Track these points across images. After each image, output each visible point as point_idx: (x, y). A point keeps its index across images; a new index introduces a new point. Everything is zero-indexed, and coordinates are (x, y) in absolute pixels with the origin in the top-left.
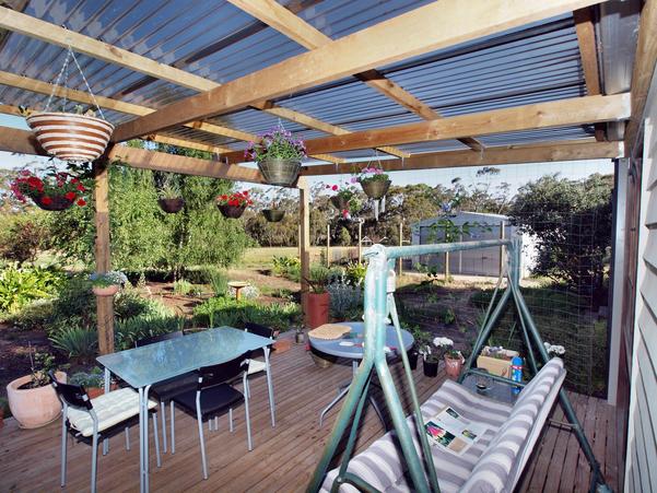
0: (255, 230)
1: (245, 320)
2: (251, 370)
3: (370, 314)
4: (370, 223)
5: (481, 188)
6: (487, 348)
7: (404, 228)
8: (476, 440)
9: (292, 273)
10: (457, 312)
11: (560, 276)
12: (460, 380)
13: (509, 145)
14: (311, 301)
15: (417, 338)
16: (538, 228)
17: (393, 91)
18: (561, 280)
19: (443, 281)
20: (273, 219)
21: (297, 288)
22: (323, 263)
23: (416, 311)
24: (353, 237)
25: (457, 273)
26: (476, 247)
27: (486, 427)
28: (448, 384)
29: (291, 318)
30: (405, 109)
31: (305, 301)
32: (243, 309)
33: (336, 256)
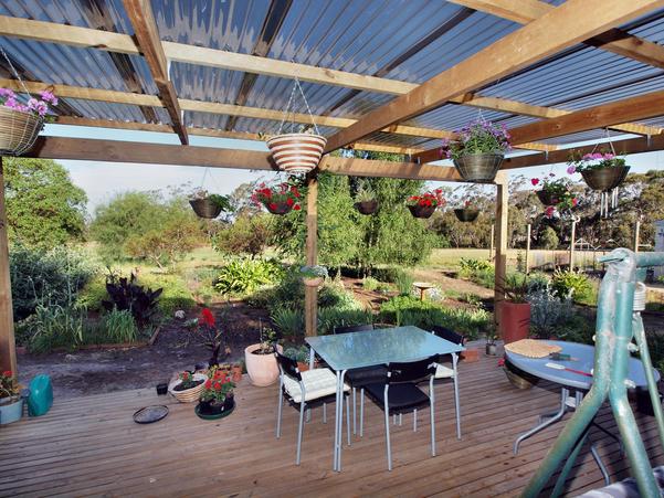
1: (430, 322)
2: (438, 375)
4: (585, 222)
7: (642, 228)
9: (482, 277)
17: (640, 50)
20: (466, 218)
21: (490, 294)
22: (520, 268)
24: (562, 239)
29: (481, 326)
31: (499, 310)
32: (427, 311)
33: (538, 260)
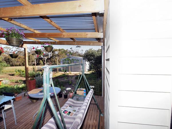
0: (7, 61)
1: (4, 92)
2: (5, 109)
3: (45, 84)
4: (48, 59)
5: (77, 50)
6: (78, 89)
7: (58, 60)
8: (76, 112)
9: (23, 74)
10: (71, 81)
11: (93, 71)
12: (72, 98)
13: (82, 41)
14: (30, 82)
15: (62, 89)
16: (89, 60)
17: (52, 23)
18: (93, 72)
19: (68, 74)
20: (14, 57)
21: (24, 79)
22: (34, 71)
23: (62, 82)
24: (44, 63)
25: (72, 71)
26: (74, 65)
27: (78, 108)
28: (69, 99)
29: (23, 89)
30: (56, 28)
31: (27, 83)
32: (3, 88)
33: (38, 68)
